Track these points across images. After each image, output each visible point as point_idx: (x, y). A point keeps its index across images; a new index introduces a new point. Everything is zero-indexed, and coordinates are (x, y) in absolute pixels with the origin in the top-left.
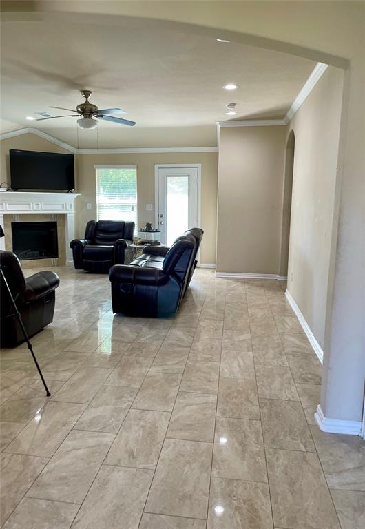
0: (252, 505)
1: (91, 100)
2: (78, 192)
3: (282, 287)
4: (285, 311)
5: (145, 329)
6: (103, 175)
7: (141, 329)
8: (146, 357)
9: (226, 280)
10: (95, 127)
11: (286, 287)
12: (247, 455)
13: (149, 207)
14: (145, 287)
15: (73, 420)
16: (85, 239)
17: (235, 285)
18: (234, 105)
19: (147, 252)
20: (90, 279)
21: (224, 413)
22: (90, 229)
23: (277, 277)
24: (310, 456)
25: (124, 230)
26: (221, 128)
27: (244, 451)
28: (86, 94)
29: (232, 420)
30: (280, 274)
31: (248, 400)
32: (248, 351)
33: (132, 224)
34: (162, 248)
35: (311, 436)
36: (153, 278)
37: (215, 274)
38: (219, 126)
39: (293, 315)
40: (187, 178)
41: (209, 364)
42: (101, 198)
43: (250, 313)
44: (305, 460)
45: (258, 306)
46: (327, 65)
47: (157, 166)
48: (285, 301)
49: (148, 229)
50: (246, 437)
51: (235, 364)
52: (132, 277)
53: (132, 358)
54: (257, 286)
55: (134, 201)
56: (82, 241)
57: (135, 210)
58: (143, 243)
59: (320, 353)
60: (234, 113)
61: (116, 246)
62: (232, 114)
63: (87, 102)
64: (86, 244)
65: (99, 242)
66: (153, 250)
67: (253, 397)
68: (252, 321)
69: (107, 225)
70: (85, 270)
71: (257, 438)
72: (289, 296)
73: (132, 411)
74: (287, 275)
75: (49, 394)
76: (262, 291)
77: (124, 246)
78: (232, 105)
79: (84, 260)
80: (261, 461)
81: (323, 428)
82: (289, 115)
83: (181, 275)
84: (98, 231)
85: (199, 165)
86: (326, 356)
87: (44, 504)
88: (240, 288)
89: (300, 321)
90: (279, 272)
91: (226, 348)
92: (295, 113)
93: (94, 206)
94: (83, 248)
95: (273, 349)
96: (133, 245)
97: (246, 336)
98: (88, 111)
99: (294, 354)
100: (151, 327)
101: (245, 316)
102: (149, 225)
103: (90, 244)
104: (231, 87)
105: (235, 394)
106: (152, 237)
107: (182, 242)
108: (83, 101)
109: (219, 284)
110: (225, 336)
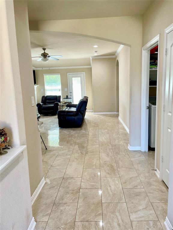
0: (111, 165)
1: (46, 51)
2: (37, 85)
3: (117, 116)
4: (119, 123)
5: (72, 131)
6: (47, 78)
7: (70, 131)
8: (74, 138)
9: (97, 115)
10: (48, 61)
11: (119, 116)
12: (109, 156)
13: (66, 90)
14: (70, 117)
15: (57, 154)
16: (42, 103)
17: (101, 116)
18: (97, 51)
19: (67, 106)
20: (46, 118)
21: (101, 149)
22: (43, 99)
23: (115, 113)
24: (126, 155)
25: (56, 99)
26: (92, 59)
27: (108, 156)
28: (44, 49)
29: (104, 150)
30: (117, 112)
31: (108, 145)
32: (107, 134)
33: (60, 97)
34: (73, 104)
35: (127, 151)
36: (73, 114)
37: (93, 113)
38: (91, 58)
39: (121, 124)
40: (80, 78)
41: (95, 138)
42: (47, 87)
43: (107, 124)
44: (125, 156)
45: (109, 122)
46: (123, 45)
47: (68, 74)
48: (118, 120)
49: (67, 98)
50: (108, 153)
51: (104, 138)
52: (66, 114)
53: (70, 139)
54: (109, 116)
55: (60, 87)
56: (41, 104)
57: (61, 91)
58: (65, 103)
59: (128, 131)
60: (97, 54)
61: (55, 105)
62: (96, 54)
63: (45, 52)
64: (42, 105)
65: (47, 104)
66: (70, 105)
67: (109, 145)
68: (108, 126)
69: (50, 97)
70: (43, 115)
71: (112, 153)
72: (120, 119)
73: (74, 151)
74: (119, 112)
75: (46, 149)
76: (110, 118)
77: (58, 105)
78: (96, 52)
79: (42, 111)
80: (113, 157)
81: (130, 149)
82: (116, 54)
83: (83, 112)
84: (46, 99)
85: (84, 73)
86: (130, 131)
87: (56, 170)
88: (103, 117)
89: (123, 125)
90: (116, 111)
91: (100, 134)
92: (118, 54)
93: (44, 90)
94: (42, 106)
95: (115, 133)
96: (61, 104)
97: (106, 131)
98: (45, 55)
99: (122, 134)
100: (74, 130)
101: (105, 125)
102: (67, 96)
103: (44, 105)
104: (96, 46)
105: (104, 145)
106: (69, 100)
107: (82, 101)
108: (43, 52)
109: (95, 116)
110: (99, 131)
